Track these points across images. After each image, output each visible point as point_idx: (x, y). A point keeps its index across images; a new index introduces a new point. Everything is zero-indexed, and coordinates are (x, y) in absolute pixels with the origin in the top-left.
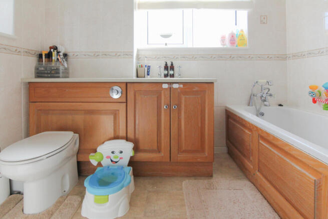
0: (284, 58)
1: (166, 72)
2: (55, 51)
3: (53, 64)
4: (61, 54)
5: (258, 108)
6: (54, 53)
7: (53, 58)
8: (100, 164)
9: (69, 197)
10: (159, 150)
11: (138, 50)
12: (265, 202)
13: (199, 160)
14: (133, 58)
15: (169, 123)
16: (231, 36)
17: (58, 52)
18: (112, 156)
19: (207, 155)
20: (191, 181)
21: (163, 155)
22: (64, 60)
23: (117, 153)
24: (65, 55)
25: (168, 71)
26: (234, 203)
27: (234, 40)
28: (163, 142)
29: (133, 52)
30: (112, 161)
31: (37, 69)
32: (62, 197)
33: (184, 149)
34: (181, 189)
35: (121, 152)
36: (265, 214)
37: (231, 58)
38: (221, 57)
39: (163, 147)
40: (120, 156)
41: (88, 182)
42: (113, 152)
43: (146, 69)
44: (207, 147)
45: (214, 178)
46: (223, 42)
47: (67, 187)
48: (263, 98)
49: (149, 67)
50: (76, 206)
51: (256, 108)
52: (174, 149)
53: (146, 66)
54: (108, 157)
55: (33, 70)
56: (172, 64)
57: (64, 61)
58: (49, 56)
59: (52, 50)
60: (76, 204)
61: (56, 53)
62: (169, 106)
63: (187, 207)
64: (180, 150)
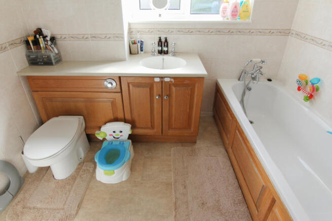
0: (286, 33)
1: (160, 48)
2: (41, 37)
3: (43, 51)
4: (48, 38)
5: (246, 84)
6: (41, 40)
7: (42, 45)
8: (104, 139)
9: (85, 164)
10: (153, 127)
11: (129, 24)
12: (232, 169)
13: (186, 134)
14: (124, 40)
15: (161, 110)
16: (234, 6)
17: (45, 37)
18: (114, 134)
19: (192, 131)
20: (178, 147)
21: (155, 130)
22: (53, 46)
23: (118, 132)
24: (53, 39)
25: (161, 46)
26: (208, 170)
27: (237, 11)
28: (156, 122)
29: (123, 34)
30: (114, 137)
31: (28, 56)
32: (80, 164)
33: (173, 127)
34: (170, 155)
35: (121, 132)
36: (228, 180)
37: (230, 32)
38: (219, 31)
39: (156, 124)
40: (121, 134)
41: (98, 157)
42: (114, 132)
43: (139, 45)
44: (193, 126)
45: (197, 144)
46: (224, 14)
47: (82, 155)
48: (253, 76)
49: (142, 43)
50: (91, 171)
51: (245, 83)
52: (165, 127)
53: (139, 41)
54: (111, 135)
55: (25, 59)
56: (166, 41)
57: (52, 48)
58: (36, 42)
59: (38, 36)
60: (91, 170)
61: (42, 39)
62: (161, 96)
63: (172, 173)
64: (170, 127)
